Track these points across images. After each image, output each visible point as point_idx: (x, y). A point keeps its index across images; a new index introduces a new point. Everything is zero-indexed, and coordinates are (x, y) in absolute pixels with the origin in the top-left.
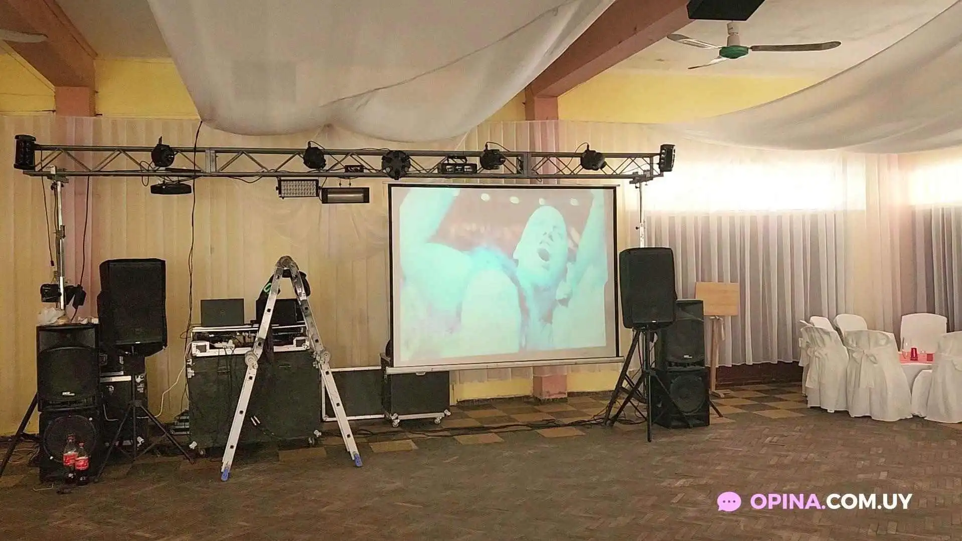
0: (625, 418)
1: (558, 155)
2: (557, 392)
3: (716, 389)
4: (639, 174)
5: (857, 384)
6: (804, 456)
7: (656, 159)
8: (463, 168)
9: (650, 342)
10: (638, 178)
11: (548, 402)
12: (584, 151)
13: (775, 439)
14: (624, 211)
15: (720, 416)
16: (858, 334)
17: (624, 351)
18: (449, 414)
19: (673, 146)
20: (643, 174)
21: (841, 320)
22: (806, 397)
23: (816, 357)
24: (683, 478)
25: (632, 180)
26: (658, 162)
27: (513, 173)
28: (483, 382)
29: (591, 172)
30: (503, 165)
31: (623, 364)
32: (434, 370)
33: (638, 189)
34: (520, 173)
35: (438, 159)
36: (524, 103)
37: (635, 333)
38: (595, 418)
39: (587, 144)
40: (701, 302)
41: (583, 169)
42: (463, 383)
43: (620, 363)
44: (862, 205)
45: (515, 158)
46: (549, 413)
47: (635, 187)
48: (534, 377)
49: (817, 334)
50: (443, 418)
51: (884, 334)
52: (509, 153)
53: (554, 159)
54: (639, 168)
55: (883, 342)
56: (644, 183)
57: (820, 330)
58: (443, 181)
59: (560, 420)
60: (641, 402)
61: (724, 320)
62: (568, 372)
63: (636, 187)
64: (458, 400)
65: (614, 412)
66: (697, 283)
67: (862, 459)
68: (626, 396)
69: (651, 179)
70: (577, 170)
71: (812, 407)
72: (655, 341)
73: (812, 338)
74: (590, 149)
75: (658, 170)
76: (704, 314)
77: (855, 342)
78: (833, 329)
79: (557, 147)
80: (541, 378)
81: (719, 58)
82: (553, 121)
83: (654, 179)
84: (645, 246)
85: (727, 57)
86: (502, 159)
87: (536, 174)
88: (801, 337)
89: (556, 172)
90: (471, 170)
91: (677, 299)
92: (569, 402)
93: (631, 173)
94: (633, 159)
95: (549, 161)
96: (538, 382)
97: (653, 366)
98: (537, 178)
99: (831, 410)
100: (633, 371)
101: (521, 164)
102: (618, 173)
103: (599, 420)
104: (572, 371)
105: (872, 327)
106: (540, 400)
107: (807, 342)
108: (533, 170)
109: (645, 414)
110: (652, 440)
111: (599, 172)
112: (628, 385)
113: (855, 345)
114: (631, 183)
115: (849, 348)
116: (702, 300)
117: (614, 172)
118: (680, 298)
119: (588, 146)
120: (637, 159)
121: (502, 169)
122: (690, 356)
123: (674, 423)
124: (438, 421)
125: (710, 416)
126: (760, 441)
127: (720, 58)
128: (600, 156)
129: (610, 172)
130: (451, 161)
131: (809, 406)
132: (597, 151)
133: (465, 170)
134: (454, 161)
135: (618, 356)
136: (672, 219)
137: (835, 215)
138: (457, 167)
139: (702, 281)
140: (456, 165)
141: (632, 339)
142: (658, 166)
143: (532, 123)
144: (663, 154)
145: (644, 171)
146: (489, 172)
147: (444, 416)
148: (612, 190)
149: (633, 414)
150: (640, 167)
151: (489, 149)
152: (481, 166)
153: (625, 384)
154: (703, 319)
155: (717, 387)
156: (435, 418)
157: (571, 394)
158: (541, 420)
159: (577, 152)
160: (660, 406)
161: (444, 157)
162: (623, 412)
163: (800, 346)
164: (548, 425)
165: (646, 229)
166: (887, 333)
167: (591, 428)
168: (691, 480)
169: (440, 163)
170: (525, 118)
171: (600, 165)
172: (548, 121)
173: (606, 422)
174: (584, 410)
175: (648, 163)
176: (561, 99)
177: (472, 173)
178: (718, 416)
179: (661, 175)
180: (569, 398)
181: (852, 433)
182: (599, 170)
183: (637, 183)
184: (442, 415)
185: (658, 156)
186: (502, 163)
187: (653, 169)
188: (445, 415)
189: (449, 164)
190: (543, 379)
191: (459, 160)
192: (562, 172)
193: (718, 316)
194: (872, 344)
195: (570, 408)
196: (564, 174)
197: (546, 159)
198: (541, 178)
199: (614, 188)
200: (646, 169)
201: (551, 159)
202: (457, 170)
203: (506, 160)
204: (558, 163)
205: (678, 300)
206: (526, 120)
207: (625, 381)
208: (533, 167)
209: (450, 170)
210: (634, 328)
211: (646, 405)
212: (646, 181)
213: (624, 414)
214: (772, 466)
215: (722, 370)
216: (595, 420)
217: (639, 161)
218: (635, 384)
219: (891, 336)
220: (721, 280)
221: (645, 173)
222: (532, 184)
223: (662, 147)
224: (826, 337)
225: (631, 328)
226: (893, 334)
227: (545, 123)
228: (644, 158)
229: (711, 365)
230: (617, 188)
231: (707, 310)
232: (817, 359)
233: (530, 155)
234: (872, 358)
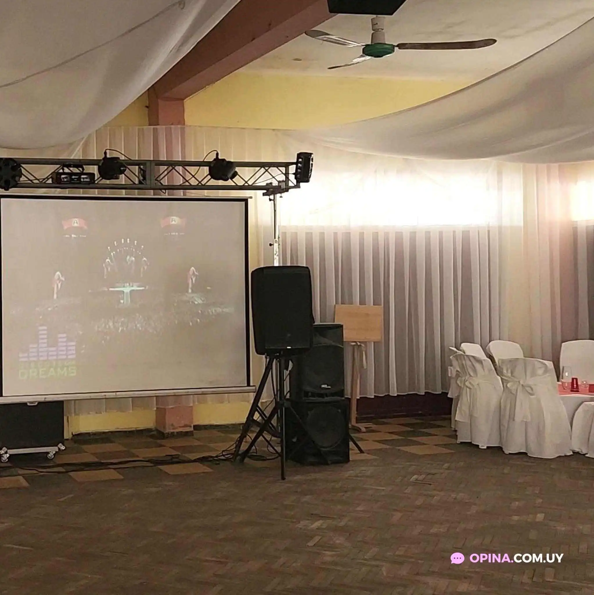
0: (256, 453)
1: (185, 164)
2: (183, 425)
3: (357, 423)
4: (273, 185)
5: (512, 417)
6: (453, 495)
7: (292, 169)
8: (80, 178)
9: (285, 371)
10: (272, 190)
11: (172, 435)
12: (213, 159)
13: (421, 477)
14: (257, 226)
15: (361, 451)
16: (513, 362)
17: (255, 381)
18: (63, 448)
19: (311, 154)
20: (277, 185)
21: (495, 347)
22: (456, 431)
23: (467, 387)
24: (319, 520)
25: (265, 191)
26: (294, 172)
27: (134, 183)
28: (101, 413)
29: (221, 183)
30: (123, 175)
31: (255, 394)
32: (47, 400)
33: (272, 202)
34: (143, 184)
35: (52, 168)
36: (147, 107)
37: (268, 360)
38: (224, 453)
39: (216, 152)
40: (341, 326)
41: (212, 179)
42: (78, 415)
43: (252, 393)
44: (518, 221)
45: (137, 167)
46: (173, 448)
47: (268, 200)
48: (157, 408)
49: (468, 363)
50: (56, 452)
51: (542, 363)
52: (132, 161)
53: (180, 169)
54: (273, 179)
55: (540, 372)
56: (278, 195)
57: (471, 358)
58: (57, 192)
59: (186, 455)
60: (275, 436)
61: (366, 345)
62: (194, 402)
63: (270, 200)
64: (74, 434)
65: (244, 447)
66: (337, 305)
67: (515, 500)
68: (258, 430)
69: (287, 190)
70: (205, 180)
71: (462, 443)
72: (290, 369)
73: (463, 367)
74: (220, 157)
75: (295, 181)
76: (344, 340)
77: (509, 371)
78: (485, 356)
79: (183, 154)
80: (165, 409)
81: (362, 56)
82: (179, 126)
83: (290, 190)
84: (279, 263)
85: (372, 56)
86: (122, 169)
87: (160, 184)
88: (451, 366)
89: (182, 182)
90: (88, 180)
91: (314, 323)
92: (195, 436)
93: (264, 184)
94: (267, 168)
95: (174, 170)
96: (161, 413)
97: (288, 396)
98: (161, 189)
99: (483, 446)
100: (266, 402)
101: (143, 173)
102: (250, 184)
103: (227, 456)
104: (198, 402)
105: (529, 354)
106: (163, 433)
107: (457, 371)
108: (156, 180)
109: (279, 449)
110: (286, 478)
111: (230, 183)
112: (260, 418)
113: (510, 375)
114: (264, 194)
115: (503, 377)
116: (342, 324)
117: (246, 182)
118: (317, 322)
119: (217, 154)
120: (271, 168)
121: (122, 179)
122: (328, 386)
123: (311, 459)
124: (51, 455)
125: (350, 452)
126: (406, 479)
127: (364, 57)
128: (231, 165)
129: (241, 183)
130: (66, 170)
131: (459, 441)
132: (227, 160)
133: (82, 180)
134: (70, 170)
135: (249, 385)
136: (309, 236)
137: (489, 231)
138: (73, 177)
139: (342, 304)
140: (71, 174)
141: (265, 367)
142: (294, 176)
143: (157, 129)
144: (300, 163)
145: (279, 182)
146: (108, 182)
147: (57, 450)
148: (244, 203)
149: (266, 449)
150: (274, 177)
151: (108, 156)
152: (99, 176)
153: (257, 416)
154: (343, 345)
155: (358, 421)
156: (48, 453)
157: (197, 427)
158: (164, 455)
159: (205, 160)
160: (294, 440)
161: (58, 166)
162: (254, 448)
163: (450, 375)
164: (172, 460)
165: (281, 247)
166: (546, 362)
167: (219, 464)
168: (329, 521)
169: (54, 172)
170: (147, 122)
171: (230, 175)
172: (172, 126)
173: (236, 458)
174: (212, 445)
175: (283, 173)
176: (188, 103)
177: (89, 183)
178: (359, 452)
179: (297, 186)
180: (195, 431)
181: (506, 471)
182: (230, 180)
183: (271, 195)
184: (56, 449)
185: (295, 166)
186: (122, 172)
187: (289, 180)
188: (59, 449)
189: (64, 173)
190: (167, 410)
191: (76, 169)
192: (189, 183)
193: (359, 342)
194: (528, 373)
195: (197, 443)
196: (191, 185)
197: (171, 168)
198: (165, 189)
199: (246, 200)
200: (281, 180)
201: (176, 168)
202: (73, 179)
203: (127, 170)
204: (185, 174)
205: (316, 324)
206: (150, 125)
207: (256, 413)
208: (156, 177)
209: (65, 180)
210: (268, 355)
211: (280, 439)
212: (281, 193)
213: (256, 449)
214: (419, 507)
215: (363, 401)
216: (224, 455)
217: (274, 170)
218: (267, 415)
219: (550, 364)
220: (362, 302)
221: (280, 184)
222: (156, 195)
223: (299, 155)
224: (478, 366)
225: (264, 354)
226: (551, 362)
227: (171, 128)
228: (280, 168)
229: (352, 396)
230: (249, 200)
231: (348, 335)
232: (468, 389)
233: (153, 164)
234: (528, 389)
